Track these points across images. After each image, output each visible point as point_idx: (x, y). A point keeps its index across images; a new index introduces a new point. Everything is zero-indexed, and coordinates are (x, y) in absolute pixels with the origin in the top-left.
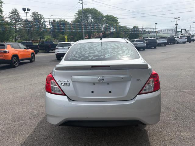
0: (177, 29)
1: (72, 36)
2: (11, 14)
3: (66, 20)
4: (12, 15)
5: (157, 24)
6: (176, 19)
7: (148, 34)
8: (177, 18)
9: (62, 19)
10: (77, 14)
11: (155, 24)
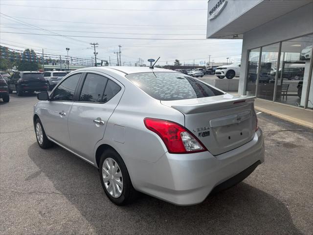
0: (97, 60)
5: (69, 49)
6: (93, 46)
7: (53, 65)
8: (94, 44)
11: (67, 49)
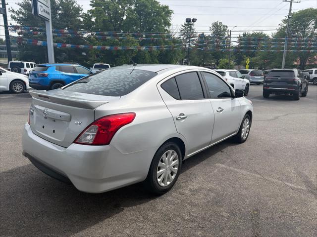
1: (268, 59)
2: (182, 28)
3: (264, 32)
4: (184, 28)
9: (258, 32)
10: (285, 20)
